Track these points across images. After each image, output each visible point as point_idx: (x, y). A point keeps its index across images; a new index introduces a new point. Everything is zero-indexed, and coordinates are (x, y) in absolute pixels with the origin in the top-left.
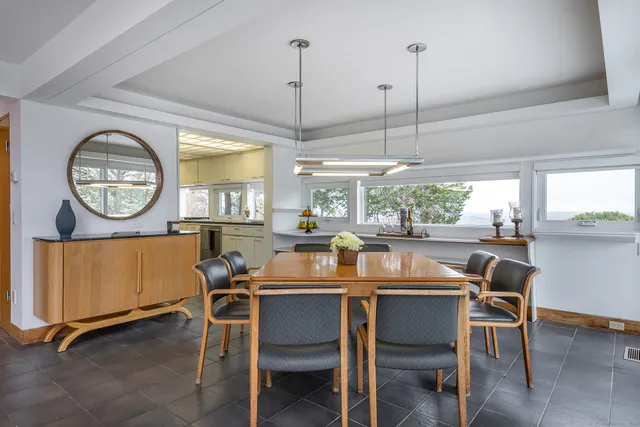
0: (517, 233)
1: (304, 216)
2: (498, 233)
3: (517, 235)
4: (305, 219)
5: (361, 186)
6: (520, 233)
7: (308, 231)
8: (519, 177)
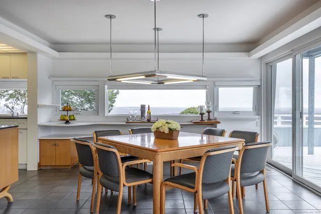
0: (209, 118)
1: (64, 110)
2: (202, 118)
3: (209, 119)
4: (65, 113)
5: (108, 89)
6: (211, 118)
7: (67, 122)
8: (207, 89)
